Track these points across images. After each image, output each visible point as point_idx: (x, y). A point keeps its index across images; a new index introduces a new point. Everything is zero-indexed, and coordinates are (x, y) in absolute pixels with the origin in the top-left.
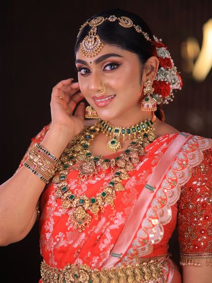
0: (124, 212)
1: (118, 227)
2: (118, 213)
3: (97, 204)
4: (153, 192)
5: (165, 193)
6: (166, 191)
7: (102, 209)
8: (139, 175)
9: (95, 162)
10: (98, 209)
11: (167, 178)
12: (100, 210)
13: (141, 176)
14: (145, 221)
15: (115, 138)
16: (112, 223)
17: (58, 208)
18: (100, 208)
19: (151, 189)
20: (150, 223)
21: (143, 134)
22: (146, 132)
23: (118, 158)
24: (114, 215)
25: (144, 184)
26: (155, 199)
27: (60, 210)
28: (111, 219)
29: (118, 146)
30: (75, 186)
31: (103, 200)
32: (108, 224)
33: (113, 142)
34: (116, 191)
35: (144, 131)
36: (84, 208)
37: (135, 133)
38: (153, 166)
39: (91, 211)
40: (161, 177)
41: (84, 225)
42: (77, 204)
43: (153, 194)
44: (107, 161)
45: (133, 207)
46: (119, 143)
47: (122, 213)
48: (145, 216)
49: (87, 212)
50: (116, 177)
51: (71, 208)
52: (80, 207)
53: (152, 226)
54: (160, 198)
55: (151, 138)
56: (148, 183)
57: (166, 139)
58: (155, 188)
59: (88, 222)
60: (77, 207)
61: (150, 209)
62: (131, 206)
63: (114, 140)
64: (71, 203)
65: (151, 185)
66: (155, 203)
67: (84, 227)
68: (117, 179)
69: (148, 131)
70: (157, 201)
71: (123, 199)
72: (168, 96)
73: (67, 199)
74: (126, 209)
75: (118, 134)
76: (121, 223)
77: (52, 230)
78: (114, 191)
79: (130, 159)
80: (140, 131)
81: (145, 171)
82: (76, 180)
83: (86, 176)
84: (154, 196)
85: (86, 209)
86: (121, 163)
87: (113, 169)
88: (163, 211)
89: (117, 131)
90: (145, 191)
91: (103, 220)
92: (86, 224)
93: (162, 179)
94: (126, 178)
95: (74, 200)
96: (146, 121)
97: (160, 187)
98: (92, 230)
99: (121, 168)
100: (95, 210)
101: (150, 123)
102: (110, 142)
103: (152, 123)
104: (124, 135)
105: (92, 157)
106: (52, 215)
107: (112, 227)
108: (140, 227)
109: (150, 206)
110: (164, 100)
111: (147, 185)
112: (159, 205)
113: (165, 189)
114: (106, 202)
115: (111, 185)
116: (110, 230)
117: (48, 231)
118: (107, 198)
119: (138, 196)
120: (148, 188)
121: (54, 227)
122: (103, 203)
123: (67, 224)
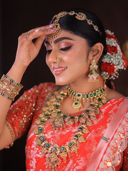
0: (86, 157)
1: (82, 168)
2: (82, 158)
3: (65, 151)
4: (108, 142)
5: (116, 143)
6: (117, 141)
7: (69, 155)
8: (97, 129)
9: (64, 119)
10: (66, 155)
11: (118, 131)
12: (68, 156)
13: (99, 130)
14: (101, 163)
15: (78, 100)
16: (78, 165)
17: (39, 151)
18: (67, 154)
19: (106, 140)
20: (105, 165)
21: (98, 98)
22: (100, 97)
23: (80, 116)
24: (79, 158)
25: (101, 136)
26: (109, 147)
27: (40, 153)
28: (77, 161)
29: (80, 106)
30: (51, 136)
31: (70, 148)
32: (75, 165)
33: (76, 104)
34: (79, 142)
35: (98, 96)
36: (56, 154)
37: (92, 98)
38: (108, 123)
39: (61, 156)
40: (113, 131)
41: (56, 166)
42: (51, 150)
43: (107, 144)
44: (72, 118)
45: (93, 153)
46: (81, 104)
47: (85, 157)
48: (102, 160)
49: (58, 156)
50: (79, 131)
51: (47, 153)
52: (54, 153)
53: (106, 167)
54: (113, 146)
55: (104, 101)
56: (104, 136)
57: (117, 102)
58: (109, 139)
59: (59, 164)
60: (51, 153)
61: (106, 155)
62: (92, 152)
63: (77, 102)
64: (48, 149)
65: (106, 137)
66: (109, 150)
67: (56, 167)
68: (80, 133)
69: (102, 96)
70: (110, 149)
71: (86, 147)
72: (114, 74)
73: (45, 147)
74: (88, 155)
75: (80, 98)
76: (84, 165)
77: (34, 167)
78: (78, 142)
79: (89, 116)
80: (95, 96)
81: (101, 126)
82: (52, 132)
83: (57, 129)
84: (109, 145)
85: (57, 154)
86: (83, 120)
87: (76, 124)
88: (115, 156)
89: (79, 95)
90: (102, 141)
91: (71, 162)
92: (57, 166)
93: (114, 132)
94: (87, 132)
95: (49, 147)
96: (100, 89)
97: (112, 138)
98: (63, 169)
99: (83, 124)
100: (64, 155)
101: (103, 90)
102: (74, 104)
103: (104, 91)
104: (84, 98)
105: (62, 115)
106: (35, 156)
107: (77, 168)
108: (98, 168)
109: (105, 153)
110: (110, 76)
111: (104, 137)
112: (111, 152)
113: (116, 139)
114: (72, 150)
115: (76, 138)
116: (76, 170)
117: (32, 168)
118: (73, 147)
119: (97, 145)
120: (104, 139)
121: (36, 165)
122: (70, 151)
123: (45, 164)
